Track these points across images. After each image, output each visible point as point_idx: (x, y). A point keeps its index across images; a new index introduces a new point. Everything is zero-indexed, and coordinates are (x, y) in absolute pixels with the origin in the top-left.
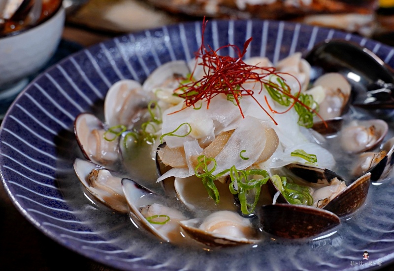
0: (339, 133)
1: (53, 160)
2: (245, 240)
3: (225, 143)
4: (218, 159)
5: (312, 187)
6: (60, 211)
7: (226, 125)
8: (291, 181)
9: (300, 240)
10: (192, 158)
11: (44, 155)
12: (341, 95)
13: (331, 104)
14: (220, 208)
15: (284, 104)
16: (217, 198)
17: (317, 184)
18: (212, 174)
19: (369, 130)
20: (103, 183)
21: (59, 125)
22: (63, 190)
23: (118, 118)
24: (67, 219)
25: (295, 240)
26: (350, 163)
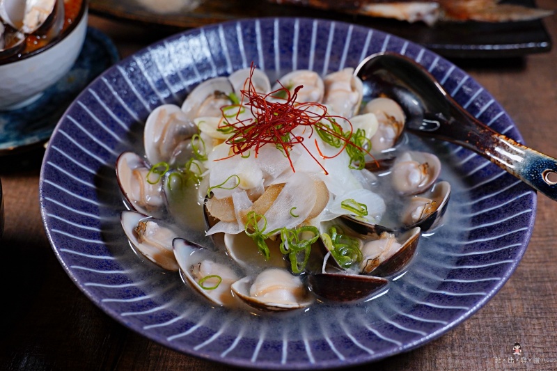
0: (391, 169)
1: (96, 207)
2: (296, 305)
3: (275, 197)
4: (268, 215)
5: (362, 239)
6: (112, 274)
7: (275, 177)
8: (341, 231)
9: (349, 303)
10: (241, 213)
11: (86, 202)
12: (394, 125)
13: (384, 134)
14: (271, 265)
15: (334, 145)
16: (268, 255)
17: (367, 236)
18: (263, 233)
19: (422, 168)
20: (151, 238)
21: (97, 162)
22: (111, 244)
23: (158, 148)
24: (120, 284)
25: (345, 303)
26: (401, 207)
